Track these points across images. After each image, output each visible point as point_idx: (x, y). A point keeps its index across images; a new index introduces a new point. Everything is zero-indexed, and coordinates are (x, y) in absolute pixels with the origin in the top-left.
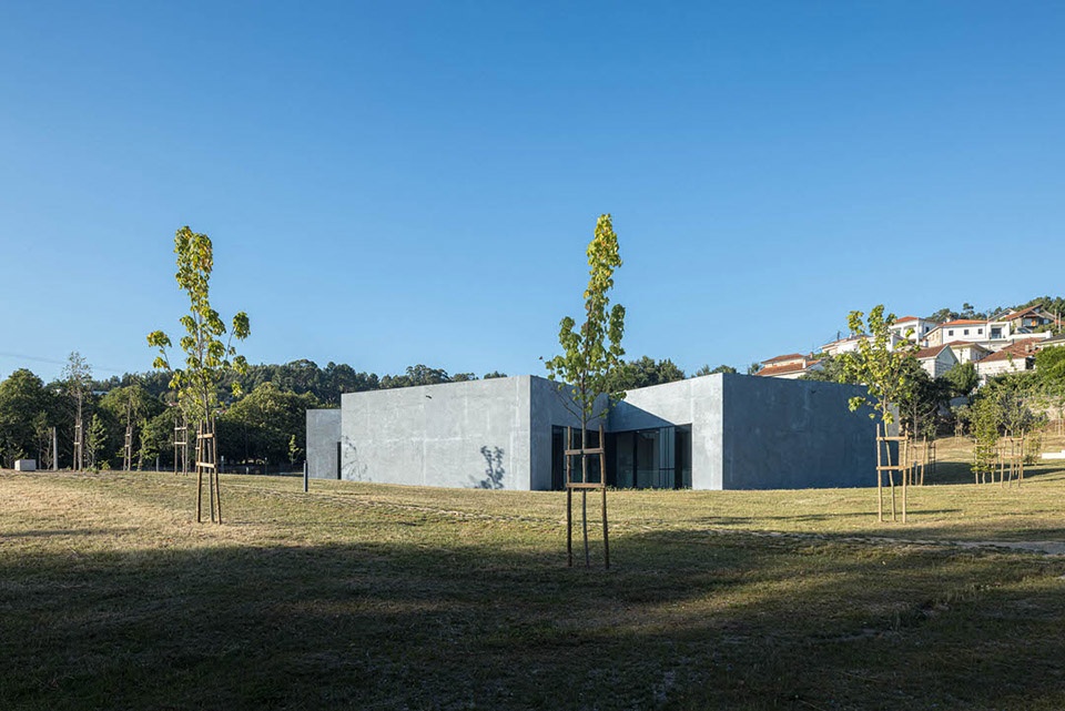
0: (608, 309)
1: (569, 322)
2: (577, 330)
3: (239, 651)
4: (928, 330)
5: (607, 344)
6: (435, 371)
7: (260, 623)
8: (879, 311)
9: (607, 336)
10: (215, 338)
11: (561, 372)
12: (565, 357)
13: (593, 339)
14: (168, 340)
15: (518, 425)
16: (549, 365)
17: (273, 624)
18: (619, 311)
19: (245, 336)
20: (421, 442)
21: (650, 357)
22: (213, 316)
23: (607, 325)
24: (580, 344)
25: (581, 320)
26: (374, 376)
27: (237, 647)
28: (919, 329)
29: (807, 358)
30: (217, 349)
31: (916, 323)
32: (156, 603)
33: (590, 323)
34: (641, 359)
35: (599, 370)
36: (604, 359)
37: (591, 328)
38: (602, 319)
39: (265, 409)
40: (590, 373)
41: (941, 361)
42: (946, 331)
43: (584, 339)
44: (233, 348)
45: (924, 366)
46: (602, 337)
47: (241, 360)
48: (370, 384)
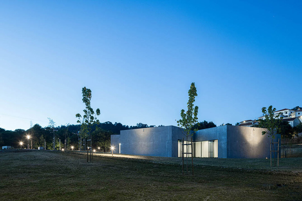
0: (194, 107)
1: (183, 111)
2: (185, 113)
3: (104, 189)
4: (292, 113)
5: (193, 116)
6: (144, 125)
7: (107, 184)
8: (271, 107)
9: (193, 114)
10: (92, 115)
11: (181, 124)
12: (182, 120)
13: (189, 115)
14: (81, 116)
15: (168, 139)
16: (178, 122)
17: (111, 184)
18: (197, 108)
19: (99, 114)
20: (142, 144)
21: (206, 121)
22: (91, 110)
23: (193, 111)
24: (186, 117)
25: (186, 110)
26: (128, 126)
27: (103, 188)
28: (289, 112)
29: (253, 121)
30: (92, 118)
31: (288, 110)
32: (82, 179)
33: (189, 111)
34: (204, 121)
35: (191, 123)
36: (192, 120)
37: (189, 112)
38: (192, 110)
39: (99, 135)
40: (189, 124)
41: (295, 122)
42: (297, 113)
43: (187, 115)
44: (96, 118)
45: (290, 124)
46: (192, 115)
47: (98, 121)
48: (126, 128)
